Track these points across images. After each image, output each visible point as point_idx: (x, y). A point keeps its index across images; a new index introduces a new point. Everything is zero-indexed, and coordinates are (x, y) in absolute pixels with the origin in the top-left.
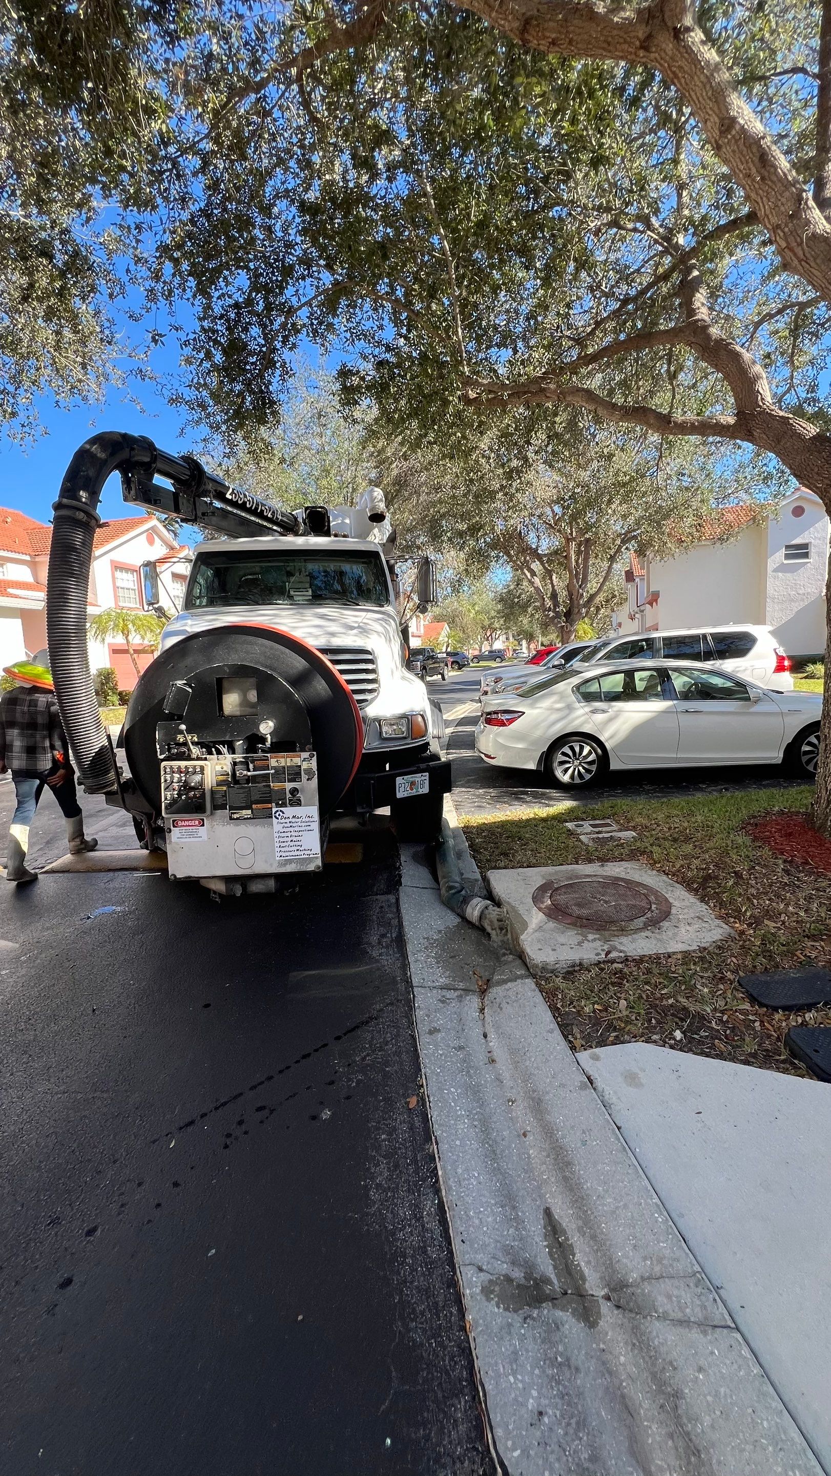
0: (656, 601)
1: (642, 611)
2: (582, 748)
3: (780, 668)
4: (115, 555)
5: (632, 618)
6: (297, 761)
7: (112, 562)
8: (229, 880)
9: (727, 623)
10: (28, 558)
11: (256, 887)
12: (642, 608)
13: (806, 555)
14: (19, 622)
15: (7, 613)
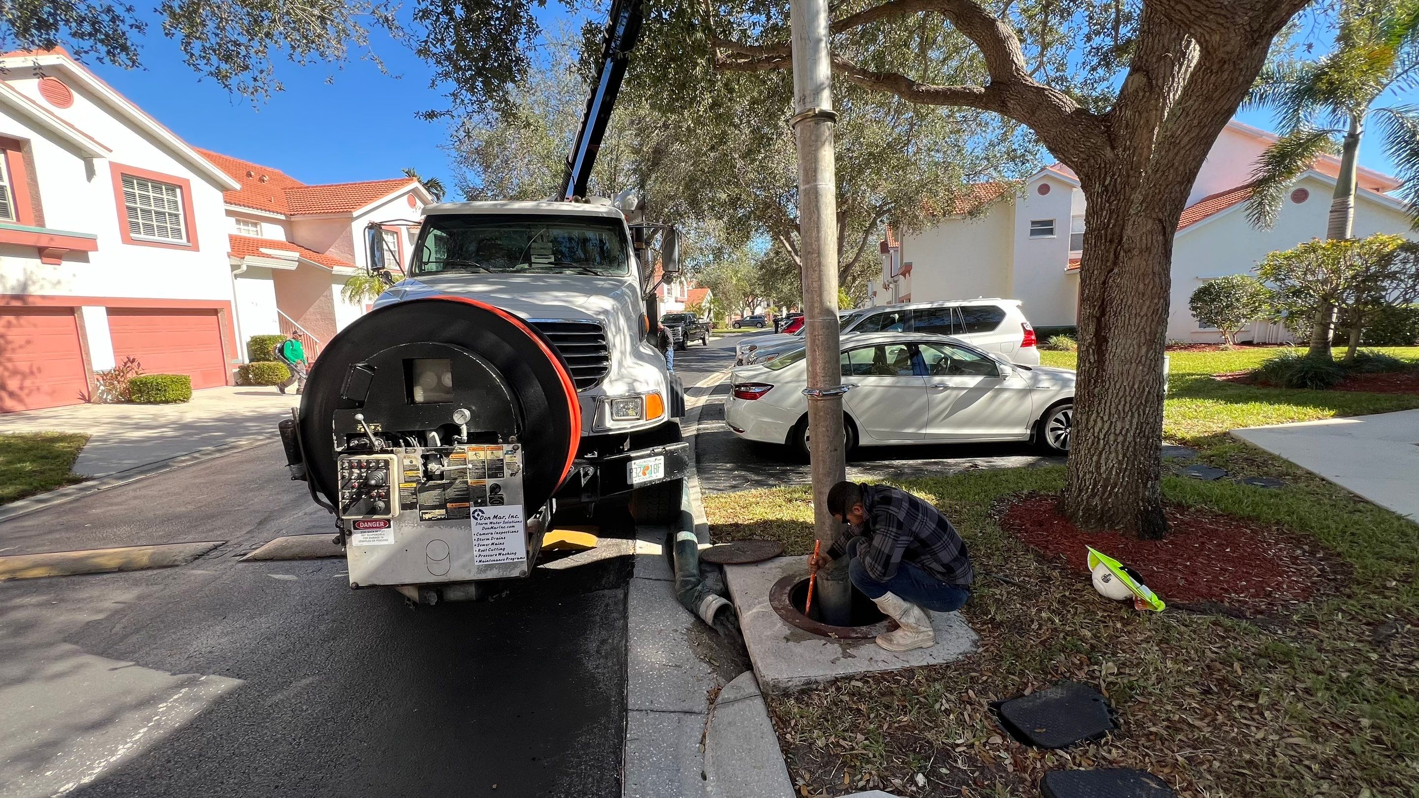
0: (909, 272)
1: (896, 282)
3: (1026, 343)
5: (886, 287)
6: (500, 454)
8: (422, 587)
9: (976, 297)
10: (283, 217)
11: (454, 595)
12: (896, 279)
13: (1051, 231)
14: (271, 283)
15: (254, 273)
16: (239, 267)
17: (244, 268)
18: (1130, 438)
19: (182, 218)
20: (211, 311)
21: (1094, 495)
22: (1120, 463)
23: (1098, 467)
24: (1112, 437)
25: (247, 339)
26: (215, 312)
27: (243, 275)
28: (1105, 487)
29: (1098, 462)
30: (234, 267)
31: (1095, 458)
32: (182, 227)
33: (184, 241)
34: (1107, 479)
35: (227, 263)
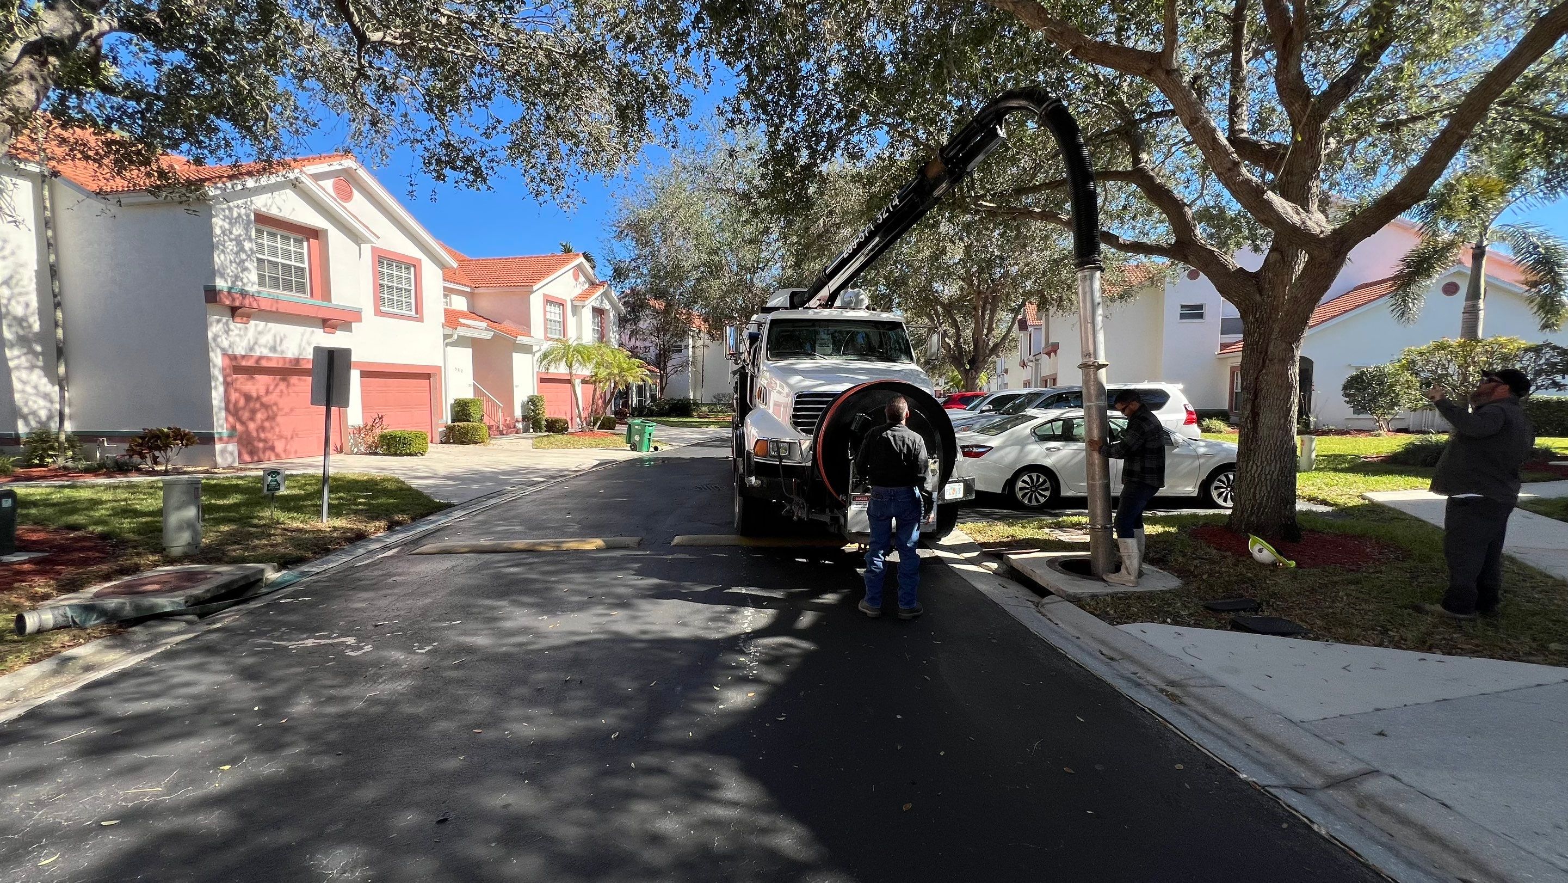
0: (1055, 352)
1: (1037, 360)
2: (1038, 477)
3: (1189, 422)
4: (547, 290)
5: (1024, 365)
7: (545, 295)
10: (468, 290)
12: (1037, 357)
13: (1201, 316)
14: (469, 351)
15: (462, 342)
16: (451, 336)
17: (455, 337)
18: (1275, 477)
19: (413, 292)
20: (425, 375)
21: (1252, 514)
22: (1269, 493)
23: (1254, 496)
24: (1263, 476)
25: (451, 401)
26: (428, 376)
27: (453, 344)
28: (1259, 509)
29: (1254, 493)
30: (446, 337)
31: (1252, 490)
32: (413, 301)
33: (413, 313)
34: (1261, 503)
35: (440, 332)
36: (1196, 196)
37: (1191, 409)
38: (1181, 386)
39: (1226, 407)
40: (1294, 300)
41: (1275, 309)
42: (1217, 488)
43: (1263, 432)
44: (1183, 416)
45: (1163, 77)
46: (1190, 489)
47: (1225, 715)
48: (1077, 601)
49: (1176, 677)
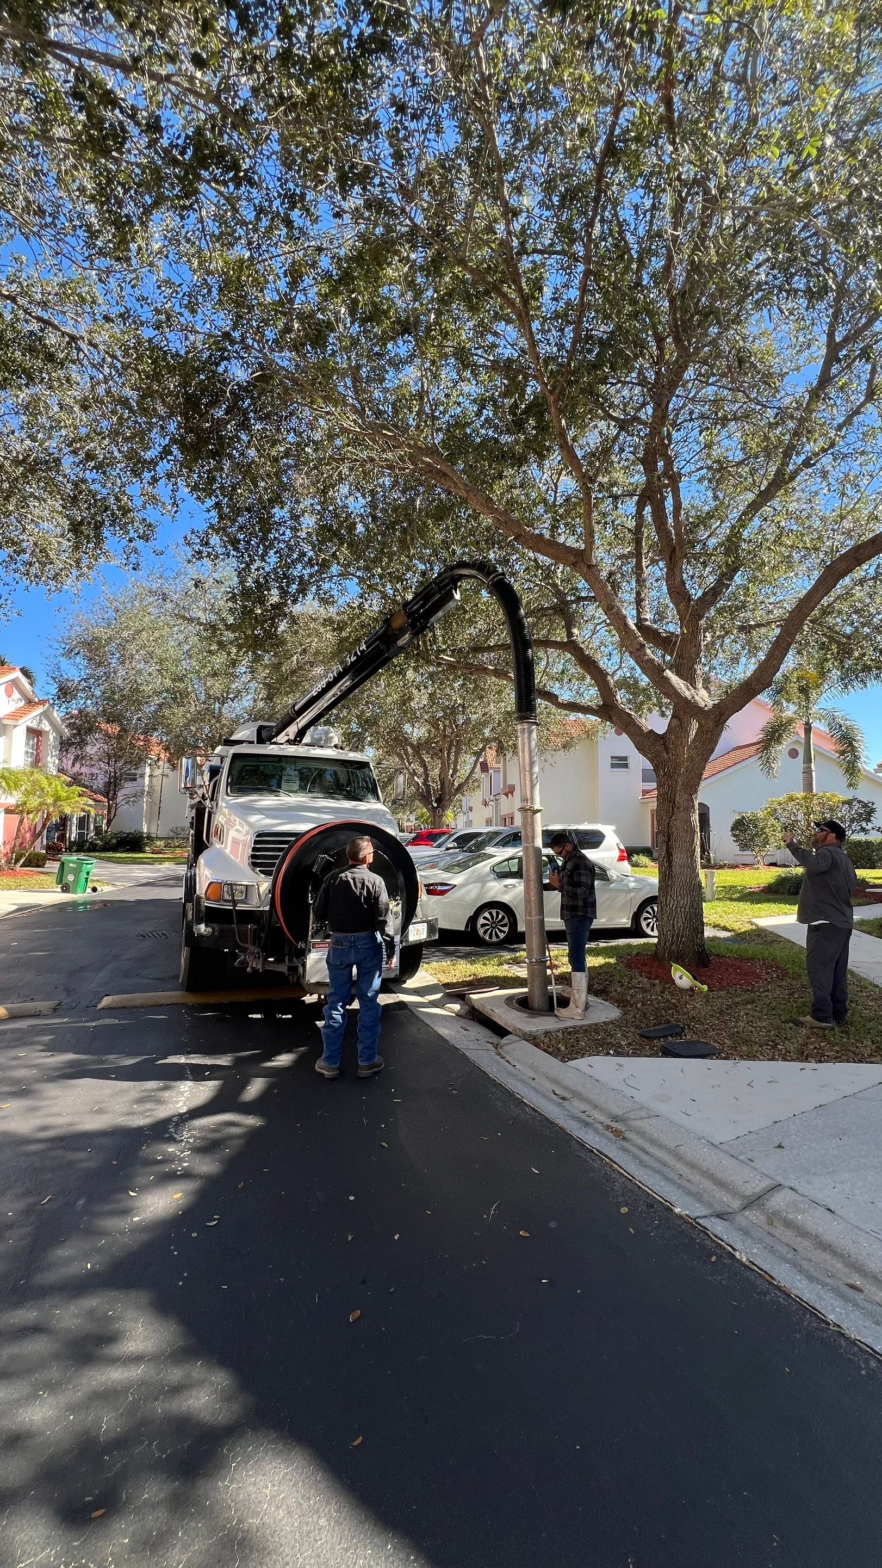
0: (512, 793)
1: (497, 800)
2: (498, 914)
3: (621, 859)
5: (486, 804)
9: (584, 823)
12: (497, 797)
13: (626, 766)
18: (687, 909)
22: (684, 923)
23: (673, 927)
24: (679, 909)
28: (677, 938)
29: (673, 923)
31: (671, 921)
34: (678, 934)
36: (616, 667)
37: (623, 848)
38: (613, 828)
39: (650, 845)
40: (691, 759)
41: (678, 766)
42: (646, 919)
43: (676, 869)
44: (617, 854)
45: (585, 570)
46: (624, 920)
47: (661, 1146)
48: (533, 1039)
49: (619, 1112)
